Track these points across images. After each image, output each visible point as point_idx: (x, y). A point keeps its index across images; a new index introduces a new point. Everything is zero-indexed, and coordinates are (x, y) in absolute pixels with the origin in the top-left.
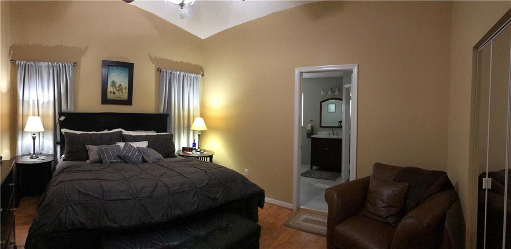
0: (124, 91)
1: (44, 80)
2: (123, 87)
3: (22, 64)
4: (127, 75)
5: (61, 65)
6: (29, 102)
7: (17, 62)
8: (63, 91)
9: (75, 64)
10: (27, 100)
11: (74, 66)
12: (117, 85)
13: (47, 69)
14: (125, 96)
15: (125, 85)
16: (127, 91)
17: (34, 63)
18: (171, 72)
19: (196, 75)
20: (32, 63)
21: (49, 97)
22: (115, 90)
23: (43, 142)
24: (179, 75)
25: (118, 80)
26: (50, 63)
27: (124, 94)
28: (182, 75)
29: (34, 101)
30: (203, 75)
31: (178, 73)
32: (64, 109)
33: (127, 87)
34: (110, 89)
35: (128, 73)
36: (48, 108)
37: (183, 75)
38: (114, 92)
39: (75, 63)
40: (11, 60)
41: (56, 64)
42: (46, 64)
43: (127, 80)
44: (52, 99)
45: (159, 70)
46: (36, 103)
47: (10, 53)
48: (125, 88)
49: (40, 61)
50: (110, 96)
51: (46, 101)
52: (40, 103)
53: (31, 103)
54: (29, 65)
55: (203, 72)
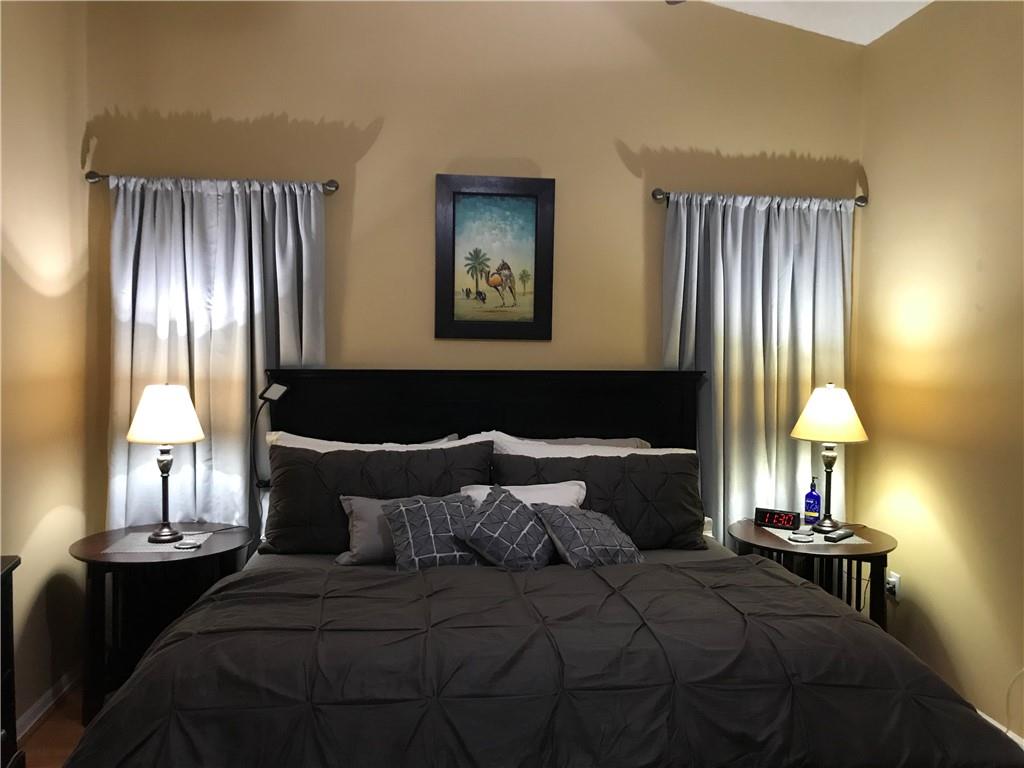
0: (519, 287)
1: (213, 247)
2: (516, 272)
3: (131, 187)
4: (531, 227)
5: (277, 191)
6: (153, 329)
7: (113, 183)
8: (283, 289)
9: (331, 187)
10: (149, 320)
11: (327, 193)
12: (493, 265)
13: (223, 205)
14: (523, 306)
15: (523, 262)
16: (530, 285)
17: (176, 183)
18: (712, 204)
19: (829, 205)
20: (170, 186)
21: (230, 313)
22: (483, 286)
23: (208, 479)
24: (750, 210)
25: (497, 245)
26: (235, 184)
27: (520, 299)
28: (761, 207)
29: (172, 325)
30: (864, 199)
31: (743, 203)
32: (287, 353)
33: (531, 270)
34: (463, 280)
35: (532, 217)
36: (227, 351)
37: (769, 209)
38: (479, 294)
39: (332, 183)
40: (90, 175)
41: (256, 187)
42: (223, 186)
43: (529, 245)
44: (240, 318)
45: (659, 198)
46: (182, 331)
47: (85, 150)
48: (524, 277)
49: (198, 177)
50: (465, 308)
51: (219, 324)
52: (199, 333)
53: (163, 333)
54: (156, 193)
55: (866, 188)
